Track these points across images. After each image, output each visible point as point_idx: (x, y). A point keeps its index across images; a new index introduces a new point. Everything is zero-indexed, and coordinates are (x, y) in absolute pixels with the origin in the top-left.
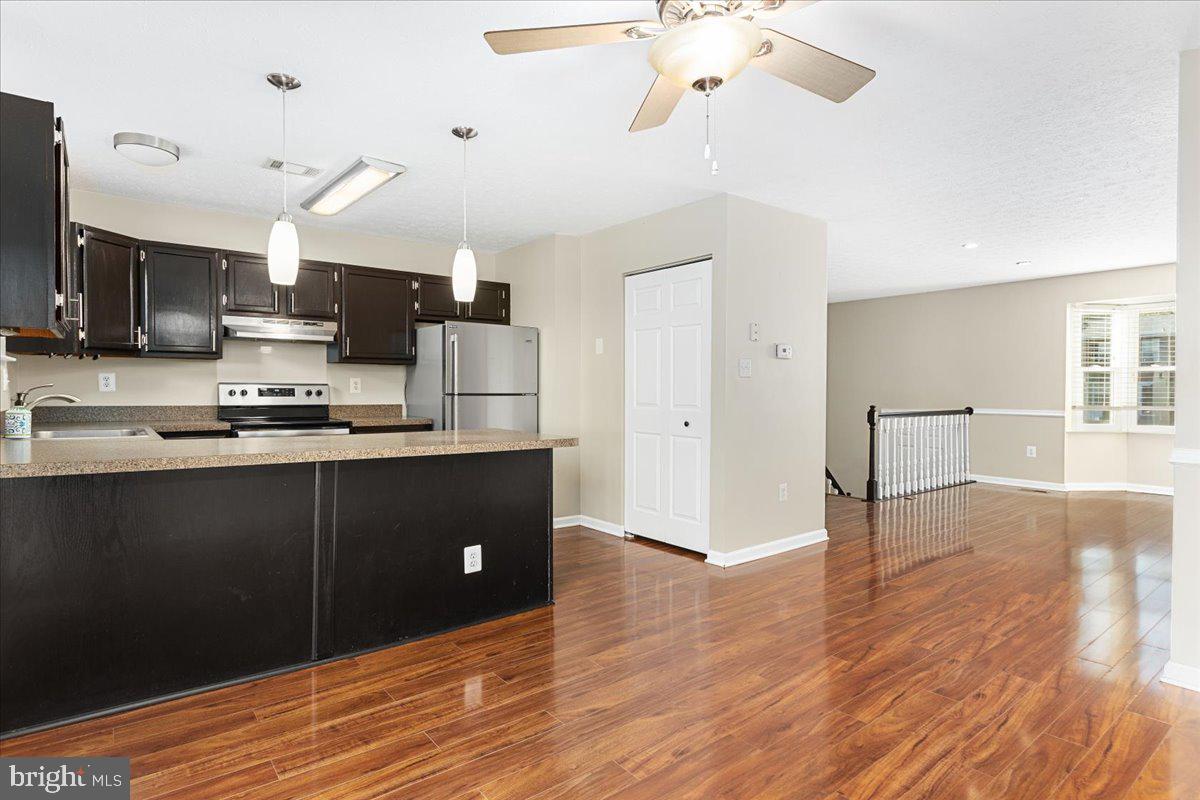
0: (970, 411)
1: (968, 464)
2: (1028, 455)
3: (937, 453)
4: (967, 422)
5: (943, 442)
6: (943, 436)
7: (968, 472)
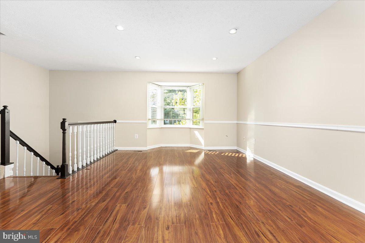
0: (115, 121)
1: (115, 143)
2: (136, 138)
3: (103, 140)
4: (114, 126)
5: (105, 135)
6: (105, 133)
7: (115, 146)
